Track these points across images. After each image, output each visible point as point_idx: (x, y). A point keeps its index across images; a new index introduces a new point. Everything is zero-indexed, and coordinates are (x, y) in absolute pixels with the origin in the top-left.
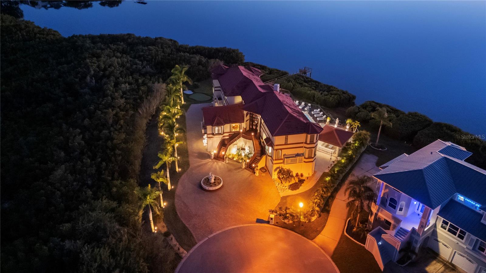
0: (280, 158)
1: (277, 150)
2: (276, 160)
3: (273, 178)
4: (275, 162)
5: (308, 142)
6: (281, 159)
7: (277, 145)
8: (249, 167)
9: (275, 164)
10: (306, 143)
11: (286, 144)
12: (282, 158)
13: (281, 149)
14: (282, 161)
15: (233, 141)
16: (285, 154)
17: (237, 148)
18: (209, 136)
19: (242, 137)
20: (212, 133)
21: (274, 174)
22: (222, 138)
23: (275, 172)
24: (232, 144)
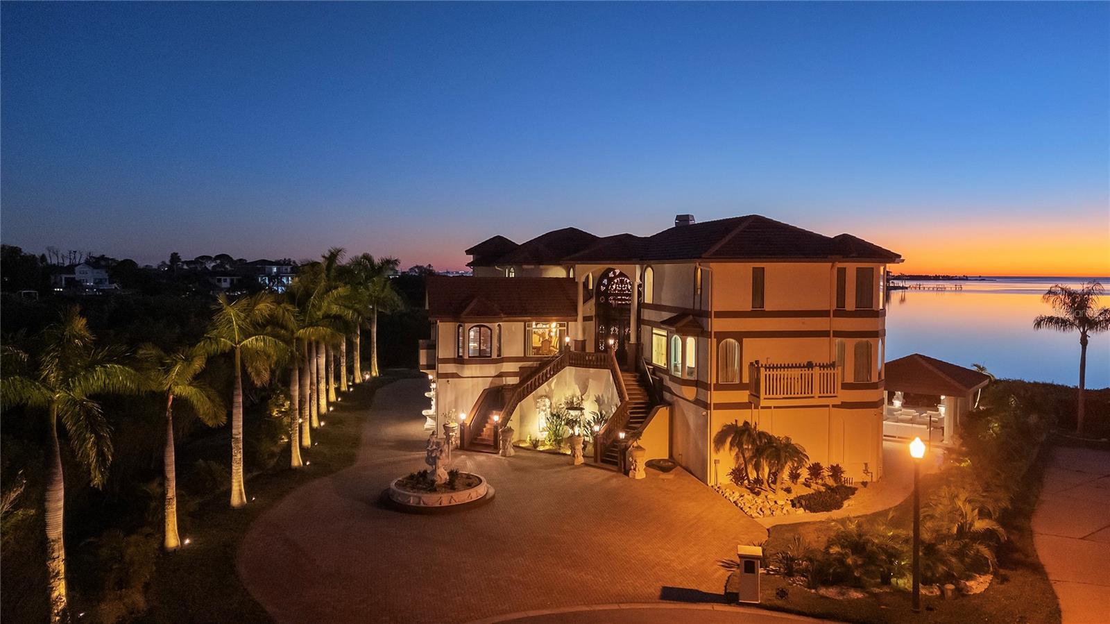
0: (737, 382)
1: (721, 336)
2: (719, 387)
3: (711, 482)
4: (716, 397)
5: (850, 305)
6: (741, 387)
7: (720, 315)
8: (603, 461)
9: (719, 406)
10: (841, 312)
11: (758, 311)
12: (746, 380)
13: (739, 336)
14: (743, 396)
15: (537, 384)
16: (757, 362)
17: (549, 410)
18: (443, 368)
19: (571, 365)
20: (454, 358)
21: (716, 462)
22: (491, 383)
23: (717, 450)
24: (531, 392)
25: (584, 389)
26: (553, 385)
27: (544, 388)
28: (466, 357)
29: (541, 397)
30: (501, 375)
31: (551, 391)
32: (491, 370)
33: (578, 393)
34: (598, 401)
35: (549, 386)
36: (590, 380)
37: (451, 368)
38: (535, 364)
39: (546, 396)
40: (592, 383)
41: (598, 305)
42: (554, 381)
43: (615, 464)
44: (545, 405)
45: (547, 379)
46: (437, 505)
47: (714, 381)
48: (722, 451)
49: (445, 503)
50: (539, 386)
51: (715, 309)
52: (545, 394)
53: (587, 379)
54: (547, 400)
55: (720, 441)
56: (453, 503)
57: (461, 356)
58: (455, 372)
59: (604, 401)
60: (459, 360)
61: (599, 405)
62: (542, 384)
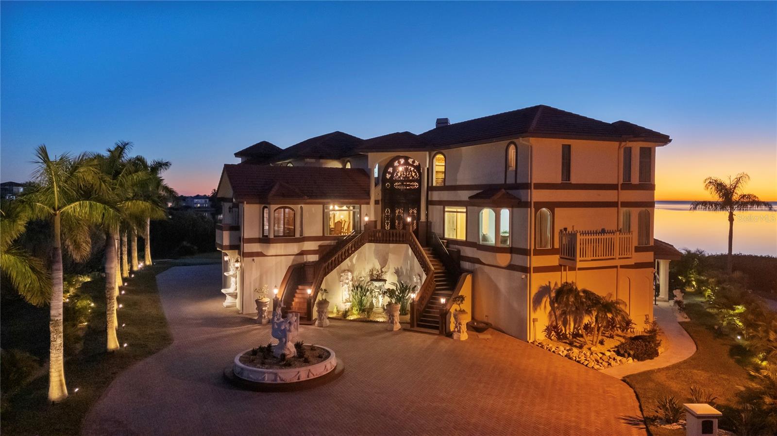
0: (550, 247)
1: (539, 205)
2: (538, 253)
3: (530, 339)
5: (635, 179)
6: (553, 251)
9: (538, 270)
10: (627, 186)
11: (566, 184)
12: (557, 246)
13: (552, 206)
14: (554, 260)
15: (340, 260)
16: (565, 229)
17: (351, 283)
18: (248, 248)
19: (370, 241)
20: (259, 238)
21: (535, 320)
22: (294, 260)
23: (535, 309)
24: (335, 268)
25: (384, 262)
26: (354, 261)
27: (346, 263)
28: (272, 236)
29: (344, 271)
30: (302, 253)
31: (353, 265)
32: (294, 248)
33: (378, 267)
34: (397, 272)
35: (351, 261)
36: (390, 254)
37: (255, 247)
38: (333, 243)
39: (349, 271)
40: (391, 257)
41: (384, 190)
42: (355, 257)
43: (437, 328)
44: (347, 279)
45: (349, 255)
46: (296, 380)
47: (533, 248)
48: (538, 310)
49: (303, 377)
50: (342, 262)
51: (534, 181)
52: (347, 268)
53: (387, 254)
54: (350, 274)
55: (537, 301)
56: (311, 377)
57: (267, 236)
58: (260, 251)
59: (402, 273)
60: (265, 240)
61: (398, 276)
62: (345, 259)
